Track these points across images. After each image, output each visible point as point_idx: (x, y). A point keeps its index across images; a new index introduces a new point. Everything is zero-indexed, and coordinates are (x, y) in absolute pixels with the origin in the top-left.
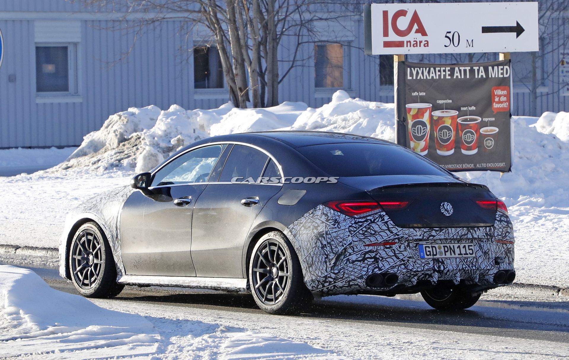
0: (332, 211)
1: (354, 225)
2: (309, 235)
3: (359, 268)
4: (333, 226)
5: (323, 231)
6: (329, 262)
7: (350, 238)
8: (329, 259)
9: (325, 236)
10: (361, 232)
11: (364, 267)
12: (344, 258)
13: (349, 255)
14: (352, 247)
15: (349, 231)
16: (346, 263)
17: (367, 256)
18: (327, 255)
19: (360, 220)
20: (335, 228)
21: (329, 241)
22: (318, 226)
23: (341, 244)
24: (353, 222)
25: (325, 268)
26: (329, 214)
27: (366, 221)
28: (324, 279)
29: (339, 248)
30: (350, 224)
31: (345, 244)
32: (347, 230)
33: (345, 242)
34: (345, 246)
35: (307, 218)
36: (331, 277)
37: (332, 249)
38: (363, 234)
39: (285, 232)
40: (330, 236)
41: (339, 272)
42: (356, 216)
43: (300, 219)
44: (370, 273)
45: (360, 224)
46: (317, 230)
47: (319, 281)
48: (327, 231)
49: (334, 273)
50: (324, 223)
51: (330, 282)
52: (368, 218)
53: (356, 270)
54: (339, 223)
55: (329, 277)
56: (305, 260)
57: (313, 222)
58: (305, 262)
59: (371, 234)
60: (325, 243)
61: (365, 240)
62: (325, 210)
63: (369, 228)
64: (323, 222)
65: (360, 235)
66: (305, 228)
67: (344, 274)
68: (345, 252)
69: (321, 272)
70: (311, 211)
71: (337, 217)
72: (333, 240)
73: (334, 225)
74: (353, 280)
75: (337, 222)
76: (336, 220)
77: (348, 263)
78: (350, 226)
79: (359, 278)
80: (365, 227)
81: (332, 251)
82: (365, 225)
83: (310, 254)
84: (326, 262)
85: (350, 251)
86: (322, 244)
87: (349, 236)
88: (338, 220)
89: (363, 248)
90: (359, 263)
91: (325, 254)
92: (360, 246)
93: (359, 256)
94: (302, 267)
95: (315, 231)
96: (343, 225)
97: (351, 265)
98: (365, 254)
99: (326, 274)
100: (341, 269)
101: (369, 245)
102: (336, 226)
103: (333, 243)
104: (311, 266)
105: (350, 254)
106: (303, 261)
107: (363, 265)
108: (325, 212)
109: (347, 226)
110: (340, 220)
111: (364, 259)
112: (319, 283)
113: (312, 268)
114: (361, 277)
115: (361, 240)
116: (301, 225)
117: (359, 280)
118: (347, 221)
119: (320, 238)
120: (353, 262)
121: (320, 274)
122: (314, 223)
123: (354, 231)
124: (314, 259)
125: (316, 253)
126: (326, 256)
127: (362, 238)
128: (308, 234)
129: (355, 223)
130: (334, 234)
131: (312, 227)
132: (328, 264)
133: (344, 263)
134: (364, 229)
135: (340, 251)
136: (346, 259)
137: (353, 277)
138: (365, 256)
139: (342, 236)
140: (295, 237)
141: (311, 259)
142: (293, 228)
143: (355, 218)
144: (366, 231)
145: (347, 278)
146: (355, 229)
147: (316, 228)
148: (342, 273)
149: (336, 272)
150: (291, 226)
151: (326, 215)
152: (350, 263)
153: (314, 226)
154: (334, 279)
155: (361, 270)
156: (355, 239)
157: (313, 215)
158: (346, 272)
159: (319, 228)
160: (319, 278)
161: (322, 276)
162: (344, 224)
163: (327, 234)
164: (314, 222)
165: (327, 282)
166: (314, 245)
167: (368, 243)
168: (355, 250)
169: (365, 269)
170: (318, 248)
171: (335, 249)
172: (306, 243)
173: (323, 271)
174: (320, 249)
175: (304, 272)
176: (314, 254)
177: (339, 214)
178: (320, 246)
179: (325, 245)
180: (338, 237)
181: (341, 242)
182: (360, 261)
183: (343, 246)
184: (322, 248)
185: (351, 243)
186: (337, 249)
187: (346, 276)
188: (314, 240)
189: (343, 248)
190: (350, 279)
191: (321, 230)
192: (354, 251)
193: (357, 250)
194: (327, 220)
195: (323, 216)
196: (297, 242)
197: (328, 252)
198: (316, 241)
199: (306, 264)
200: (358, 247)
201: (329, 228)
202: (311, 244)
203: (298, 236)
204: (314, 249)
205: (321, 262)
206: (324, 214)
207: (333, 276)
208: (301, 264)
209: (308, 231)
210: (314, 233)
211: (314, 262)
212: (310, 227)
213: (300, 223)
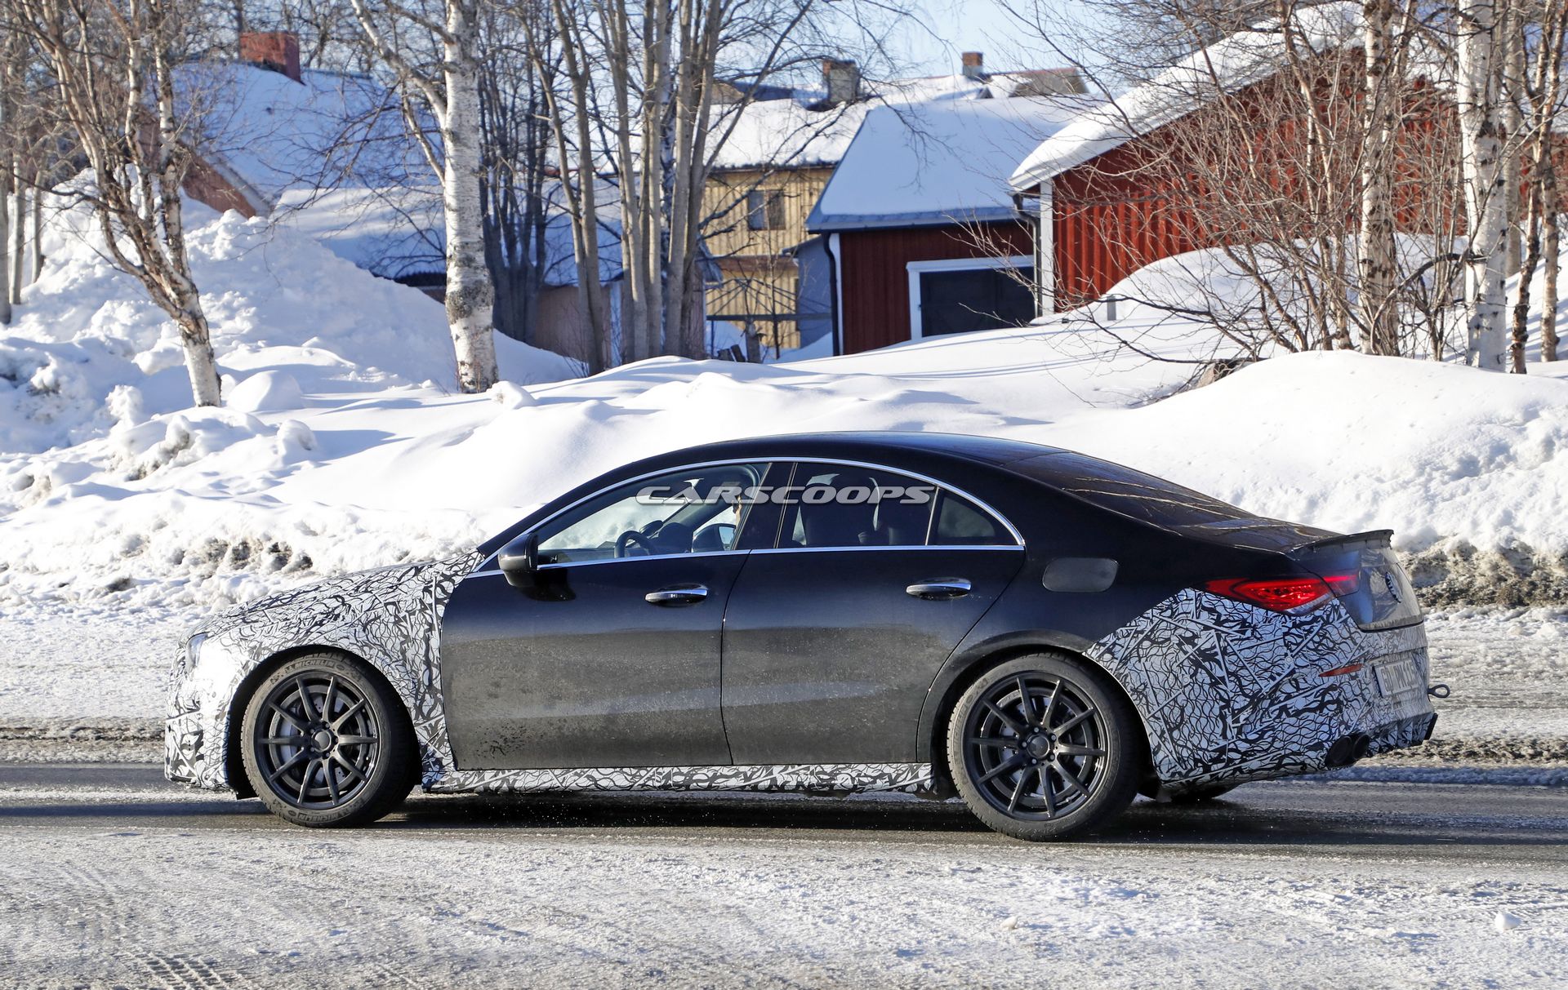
0: (1227, 602)
1: (1293, 631)
2: (1169, 657)
3: (1312, 726)
4: (1238, 635)
5: (1215, 647)
6: (1234, 715)
7: (1289, 659)
8: (1233, 710)
9: (1219, 657)
10: (1311, 645)
11: (1322, 724)
12: (1272, 704)
13: (1286, 699)
14: (1295, 680)
15: (1286, 645)
16: (1279, 716)
17: (1328, 698)
18: (1228, 702)
19: (1303, 619)
20: (1248, 638)
21: (1232, 668)
22: (1195, 636)
23: (1267, 675)
24: (1290, 625)
25: (1219, 731)
26: (1220, 609)
27: (1315, 619)
28: (1214, 755)
29: (1263, 683)
30: (1286, 630)
31: (1279, 675)
32: (1281, 642)
33: (1277, 670)
34: (1278, 678)
35: (1156, 620)
36: (1236, 751)
37: (1241, 686)
38: (1316, 650)
39: (1092, 653)
40: (1235, 658)
41: (1261, 737)
42: (1289, 610)
43: (1133, 623)
44: (1337, 737)
45: (1307, 627)
46: (1194, 645)
47: (1196, 761)
48: (1225, 648)
49: (1246, 741)
50: (1211, 628)
51: (1231, 760)
52: (1318, 613)
54: (1254, 629)
55: (1231, 750)
56: (1159, 715)
57: (1175, 629)
58: (1158, 719)
59: (1328, 648)
60: (1219, 673)
61: (1321, 663)
62: (1204, 599)
63: (1324, 637)
64: (1207, 628)
65: (1311, 653)
66: (1153, 642)
67: (1273, 741)
68: (1274, 692)
69: (1208, 740)
70: (1166, 603)
71: (1245, 615)
72: (1244, 667)
73: (1243, 633)
74: (1294, 753)
75: (1249, 626)
76: (1244, 621)
77: (1284, 715)
78: (1285, 634)
79: (1310, 748)
80: (1317, 633)
81: (1242, 690)
82: (1316, 629)
83: (1175, 700)
84: (1223, 717)
85: (1288, 688)
86: (1211, 676)
87: (1286, 655)
88: (1249, 620)
89: (1318, 681)
90: (1312, 716)
91: (1222, 698)
92: (1312, 677)
93: (1311, 698)
94: (1148, 731)
95: (1188, 648)
96: (1265, 630)
97: (1293, 720)
98: (1323, 695)
99: (1222, 743)
100: (1263, 732)
101: (1329, 674)
102: (1249, 633)
103: (1244, 672)
104: (1178, 727)
105: (1289, 696)
106: (1153, 716)
107: (1321, 719)
108: (1207, 605)
109: (1279, 634)
110: (1255, 622)
111: (1322, 705)
112: (1196, 765)
113: (1181, 732)
114: (1318, 746)
115: (1313, 663)
116: (1141, 636)
117: (1312, 754)
118: (1273, 621)
119: (1207, 664)
120: (1298, 713)
121: (1204, 744)
122: (1179, 631)
123: (1298, 645)
124: (1188, 710)
125: (1192, 697)
126: (1222, 704)
127: (1315, 658)
128: (1165, 655)
129: (1295, 626)
130: (1248, 654)
131: (1175, 640)
132: (1229, 720)
133: (1273, 716)
134: (1317, 639)
135: (1265, 690)
136: (1277, 706)
137: (1295, 748)
138: (1323, 698)
139: (1268, 656)
140: (1125, 663)
141: (1177, 711)
142: (1114, 644)
143: (1290, 615)
144: (1320, 643)
145: (1279, 749)
146: (1299, 640)
147: (1190, 641)
148: (1270, 740)
149: (1253, 736)
150: (1109, 639)
151: (1211, 611)
152: (1289, 715)
153: (1183, 638)
154: (1245, 753)
155: (1317, 730)
156: (1300, 662)
157: (1173, 613)
158: (1280, 736)
159: (1199, 642)
160: (1200, 753)
161: (1210, 748)
162: (1270, 628)
163: (1224, 652)
164: (1177, 627)
165: (1223, 761)
166: (1187, 680)
167: (1327, 669)
168: (1302, 686)
169: (1325, 728)
170: (1201, 687)
171: (1250, 687)
172: (1162, 677)
173: (1213, 737)
174: (1206, 687)
175: (1153, 741)
176: (1188, 699)
177: (1249, 607)
178: (1208, 680)
179: (1223, 679)
180: (1258, 660)
181: (1266, 670)
182: (1313, 710)
183: (1273, 679)
184: (1212, 685)
185: (1293, 672)
186: (1256, 687)
187: (1277, 744)
188: (1187, 669)
189: (1273, 683)
190: (1288, 752)
191: (1207, 646)
192: (1298, 689)
193: (1306, 685)
194: (1218, 622)
195: (1204, 614)
196: (1134, 675)
197: (1231, 695)
198: (1192, 671)
199: (1163, 724)
200: (1309, 679)
201: (1228, 639)
202: (1177, 678)
203: (1134, 660)
204: (1187, 690)
205: (1208, 717)
206: (1204, 608)
207: (1243, 746)
208: (1146, 724)
209: (1165, 650)
210: (1185, 653)
211: (1186, 718)
212: (1169, 639)
213: (1137, 632)
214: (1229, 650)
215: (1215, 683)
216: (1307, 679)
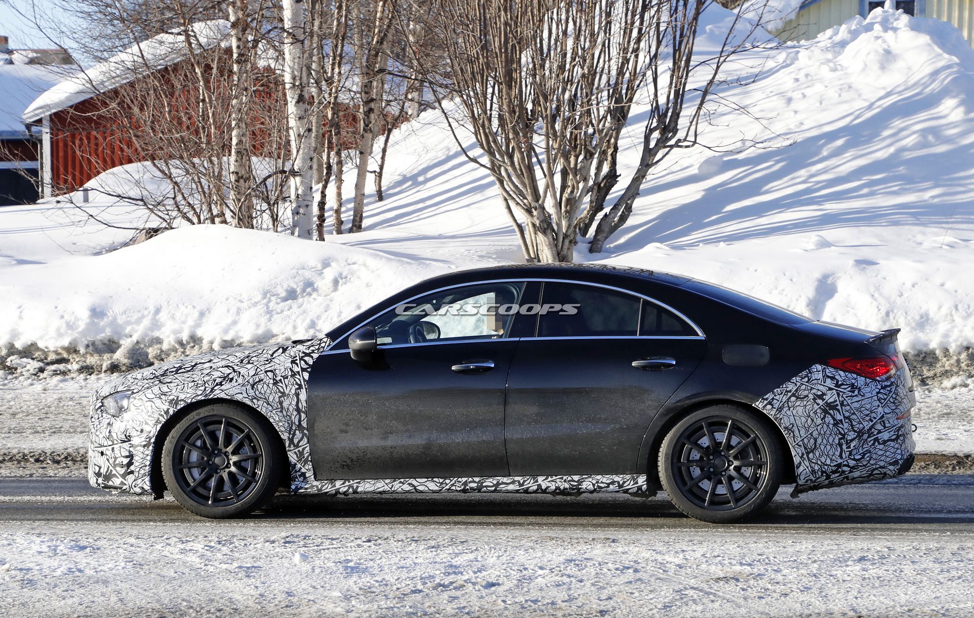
0: (842, 373)
1: (882, 391)
2: (808, 407)
3: (892, 450)
4: (850, 394)
5: (836, 401)
6: (847, 443)
7: (880, 409)
8: (847, 440)
9: (839, 407)
10: (892, 400)
11: (897, 449)
12: (869, 437)
13: (877, 434)
14: (883, 422)
15: (879, 400)
16: (873, 444)
17: (900, 433)
18: (844, 435)
19: (885, 384)
20: (856, 396)
21: (847, 414)
22: (824, 394)
23: (868, 418)
24: (879, 387)
25: (838, 453)
26: (837, 377)
27: (892, 384)
28: (834, 468)
29: (865, 424)
30: (878, 390)
31: (875, 418)
32: (875, 398)
33: (873, 415)
34: (875, 421)
35: (798, 384)
36: (848, 466)
37: (852, 426)
38: (894, 403)
39: (759, 405)
40: (848, 408)
41: (863, 457)
42: (878, 378)
43: (784, 386)
44: (905, 457)
45: (889, 389)
46: (823, 400)
47: (823, 472)
48: (843, 401)
49: (854, 459)
50: (833, 389)
51: (843, 472)
52: (892, 381)
53: (888, 454)
54: (859, 389)
55: (845, 465)
56: (801, 443)
57: (811, 390)
58: (800, 446)
59: (899, 402)
60: (839, 417)
61: (897, 411)
62: (827, 371)
63: (897, 395)
64: (830, 389)
65: (891, 405)
66: (797, 398)
67: (870, 460)
68: (871, 429)
69: (831, 460)
70: (804, 373)
71: (853, 381)
72: (854, 414)
73: (853, 392)
74: (881, 467)
75: (856, 388)
76: (853, 384)
77: (876, 444)
78: (878, 393)
79: (891, 464)
80: (894, 393)
81: (852, 428)
82: (893, 390)
83: (811, 434)
84: (840, 445)
85: (879, 427)
86: (834, 419)
87: (879, 406)
88: (856, 384)
89: (896, 422)
90: (892, 444)
91: (840, 433)
92: (893, 420)
93: (892, 433)
94: (793, 453)
95: (819, 401)
96: (866, 390)
97: (881, 447)
98: (898, 431)
99: (840, 461)
100: (864, 454)
101: (901, 418)
102: (856, 392)
103: (854, 417)
104: (812, 451)
105: (880, 432)
106: (797, 444)
107: (897, 446)
108: (829, 374)
109: (874, 393)
110: (859, 385)
111: (898, 437)
112: (822, 475)
113: (814, 454)
114: (895, 463)
115: (892, 411)
116: (790, 394)
117: (891, 468)
118: (870, 385)
119: (831, 412)
120: (885, 442)
121: (828, 462)
122: (814, 391)
123: (885, 399)
124: (819, 440)
125: (822, 432)
126: (840, 436)
127: (894, 408)
128: (805, 406)
130: (857, 405)
131: (811, 397)
132: (844, 447)
133: (870, 444)
134: (894, 396)
135: (867, 428)
136: (872, 438)
137: (882, 464)
138: (898, 433)
139: (868, 406)
140: (780, 411)
141: (812, 441)
142: (773, 399)
143: (879, 381)
145: (873, 465)
146: (885, 397)
147: (821, 397)
148: (868, 459)
149: (858, 457)
150: (770, 396)
151: (833, 378)
152: (879, 444)
153: (816, 395)
154: (853, 468)
155: (895, 453)
156: (887, 410)
157: (809, 380)
158: (874, 456)
159: (826, 398)
160: (826, 467)
161: (832, 465)
162: (868, 389)
163: (842, 404)
164: (812, 389)
165: (839, 472)
166: (819, 421)
167: (900, 415)
168: (887, 425)
169: (899, 451)
170: (828, 426)
171: (858, 426)
172: (803, 420)
173: (834, 458)
174: (831, 426)
175: (796, 460)
176: (820, 434)
177: (855, 376)
178: (832, 422)
179: (841, 421)
180: (862, 409)
181: (867, 415)
182: (893, 440)
183: (872, 421)
184: (834, 425)
185: (883, 417)
186: (861, 426)
187: (872, 462)
188: (819, 415)
189: (871, 424)
190: (877, 466)
191: (832, 400)
192: (885, 427)
193: (889, 425)
194: (837, 385)
195: (828, 380)
196: (786, 419)
197: (846, 431)
198: (822, 416)
199: (803, 449)
200: (891, 421)
201: (844, 396)
202: (813, 420)
203: (785, 409)
204: (819, 428)
205: (831, 445)
206: (828, 377)
207: (852, 463)
208: (792, 449)
209: (805, 403)
210: (818, 404)
211: (818, 445)
212: (807, 396)
213: (787, 391)
214: (845, 403)
215: (837, 423)
216: (890, 421)
